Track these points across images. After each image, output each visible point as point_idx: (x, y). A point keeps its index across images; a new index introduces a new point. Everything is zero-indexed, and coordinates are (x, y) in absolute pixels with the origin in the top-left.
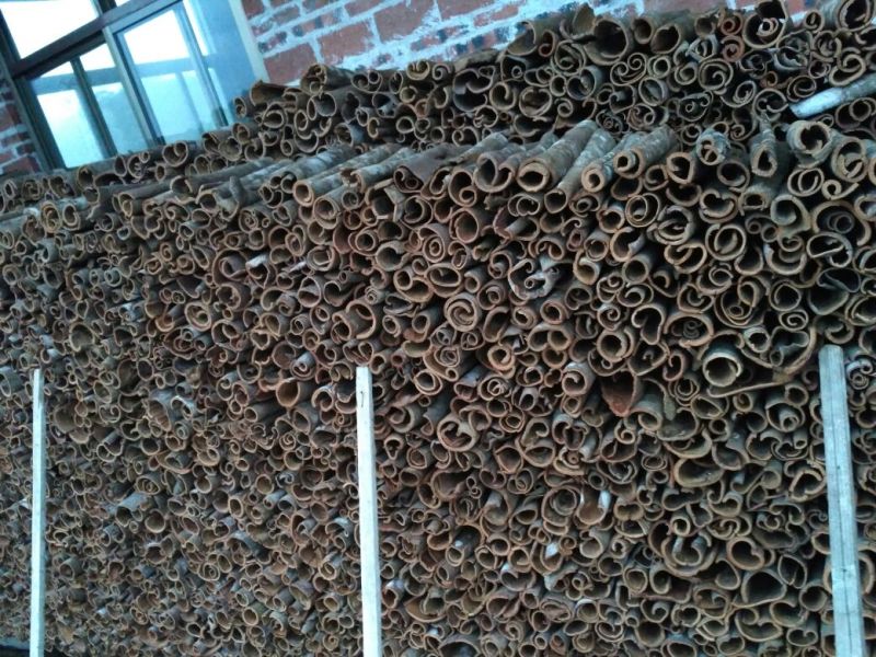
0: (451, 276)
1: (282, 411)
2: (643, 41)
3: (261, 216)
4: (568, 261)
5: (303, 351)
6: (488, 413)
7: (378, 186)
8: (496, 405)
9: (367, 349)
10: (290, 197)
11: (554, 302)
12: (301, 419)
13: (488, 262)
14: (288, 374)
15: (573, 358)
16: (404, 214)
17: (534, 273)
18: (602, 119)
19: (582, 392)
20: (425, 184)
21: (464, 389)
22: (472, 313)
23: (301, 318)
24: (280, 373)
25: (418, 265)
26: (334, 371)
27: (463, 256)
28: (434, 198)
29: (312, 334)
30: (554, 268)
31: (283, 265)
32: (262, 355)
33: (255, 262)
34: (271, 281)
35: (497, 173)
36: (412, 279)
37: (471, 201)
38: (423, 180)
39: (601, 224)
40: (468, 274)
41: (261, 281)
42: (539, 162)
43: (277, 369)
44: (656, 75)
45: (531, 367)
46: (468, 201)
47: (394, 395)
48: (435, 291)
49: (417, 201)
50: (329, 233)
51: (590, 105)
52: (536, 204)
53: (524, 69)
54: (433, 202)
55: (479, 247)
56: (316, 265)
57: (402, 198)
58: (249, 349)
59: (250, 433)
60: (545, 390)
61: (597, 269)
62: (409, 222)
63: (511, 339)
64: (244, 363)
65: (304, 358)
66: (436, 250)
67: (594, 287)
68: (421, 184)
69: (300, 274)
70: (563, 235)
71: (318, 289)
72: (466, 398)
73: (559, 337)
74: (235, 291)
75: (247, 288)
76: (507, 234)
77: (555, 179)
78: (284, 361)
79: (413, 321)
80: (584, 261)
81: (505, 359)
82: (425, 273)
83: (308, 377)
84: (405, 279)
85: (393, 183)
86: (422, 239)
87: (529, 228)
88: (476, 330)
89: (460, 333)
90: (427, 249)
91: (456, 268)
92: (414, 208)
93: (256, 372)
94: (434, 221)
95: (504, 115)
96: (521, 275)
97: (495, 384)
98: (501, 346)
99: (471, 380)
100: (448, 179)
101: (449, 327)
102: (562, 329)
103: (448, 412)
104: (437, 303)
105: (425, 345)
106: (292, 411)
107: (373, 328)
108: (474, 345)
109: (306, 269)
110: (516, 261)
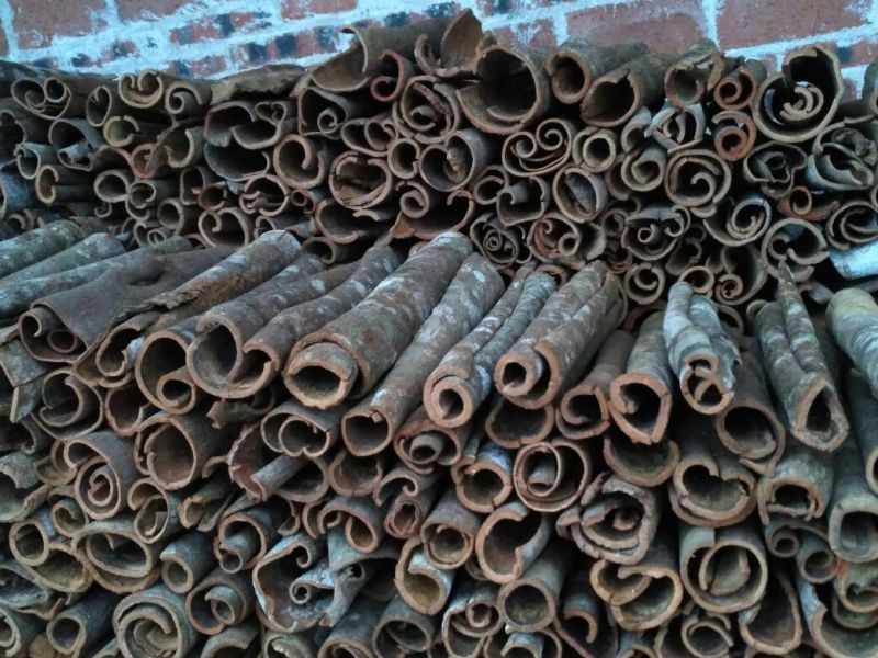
0: (128, 551)
2: (569, 98)
4: (387, 554)
11: (351, 642)
13: (215, 532)
16: (40, 404)
17: (312, 567)
18: (481, 231)
20: (89, 348)
22: (174, 633)
25: (63, 513)
27: (159, 515)
28: (102, 383)
30: (356, 568)
36: (48, 546)
37: (182, 405)
38: (85, 340)
39: (460, 491)
40: (169, 553)
44: (588, 166)
46: (175, 403)
48: (96, 576)
49: (68, 382)
51: (461, 203)
52: (321, 437)
53: (341, 117)
54: (102, 391)
55: (197, 499)
57: (37, 372)
61: (445, 582)
62: (52, 423)
66: (103, 493)
67: (437, 619)
68: (81, 348)
70: (379, 503)
76: (256, 488)
77: (369, 379)
79: (49, 628)
80: (420, 563)
82: (76, 535)
84: (32, 540)
85: (15, 338)
86: (72, 465)
87: (305, 474)
90: (85, 486)
91: (142, 538)
92: (61, 398)
94: (106, 427)
95: (299, 197)
100: (137, 347)
104: (99, 599)
110: (275, 540)
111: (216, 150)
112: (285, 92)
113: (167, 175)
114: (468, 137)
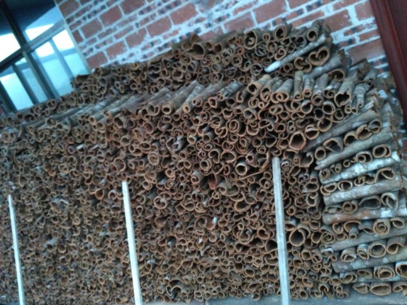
0: (147, 146)
1: (99, 201)
3: (79, 130)
4: (185, 137)
5: (102, 178)
6: (170, 194)
7: (117, 116)
8: (172, 190)
9: (124, 175)
10: (88, 122)
11: (184, 152)
12: (106, 204)
13: (159, 139)
14: (98, 187)
15: (194, 170)
16: (127, 125)
17: (175, 142)
18: (201, 79)
19: (198, 182)
20: (133, 114)
21: (160, 186)
22: (157, 158)
23: (100, 166)
24: (96, 187)
25: (136, 143)
26: (114, 185)
27: (150, 138)
29: (104, 172)
30: (181, 140)
31: (90, 147)
32: (88, 181)
33: (79, 147)
34: (87, 153)
35: (154, 109)
36: (135, 148)
38: (132, 112)
39: (193, 123)
40: (153, 144)
41: (83, 154)
42: (168, 104)
43: (94, 186)
44: (216, 62)
45: (181, 175)
46: (148, 119)
47: (137, 191)
48: (143, 152)
49: (131, 120)
50: (104, 134)
51: (196, 75)
52: (170, 119)
53: (171, 63)
54: (137, 120)
55: (155, 134)
56: (102, 146)
57: (126, 120)
58: (83, 179)
59: (89, 211)
60: (187, 183)
61: (195, 139)
62: (130, 128)
63: (173, 166)
64: (83, 185)
65: (103, 181)
66: (141, 137)
67: (195, 145)
69: (96, 150)
70: (182, 128)
71: (103, 155)
72: (161, 189)
73: (187, 164)
74: (75, 159)
75: (79, 157)
76: (163, 129)
78: (96, 182)
79: (138, 163)
80: (190, 136)
81: (172, 174)
82: (139, 146)
83: (106, 187)
84: (132, 148)
85: (122, 115)
86: (135, 134)
87: (170, 127)
88: (160, 164)
89: (154, 166)
90: (138, 137)
91: (149, 143)
92: (131, 123)
93: (87, 188)
94: (139, 126)
95: (167, 81)
96: (171, 142)
97: (170, 183)
98: (169, 169)
99: (162, 182)
100: (140, 112)
101: (150, 164)
102: (187, 161)
103: (157, 195)
104: (145, 156)
105: (144, 172)
106: (103, 201)
107: (125, 167)
108: (160, 170)
109: (98, 148)
110: (168, 138)
111: (151, 75)
112: (160, 61)
113: (143, 82)
114: (194, 62)
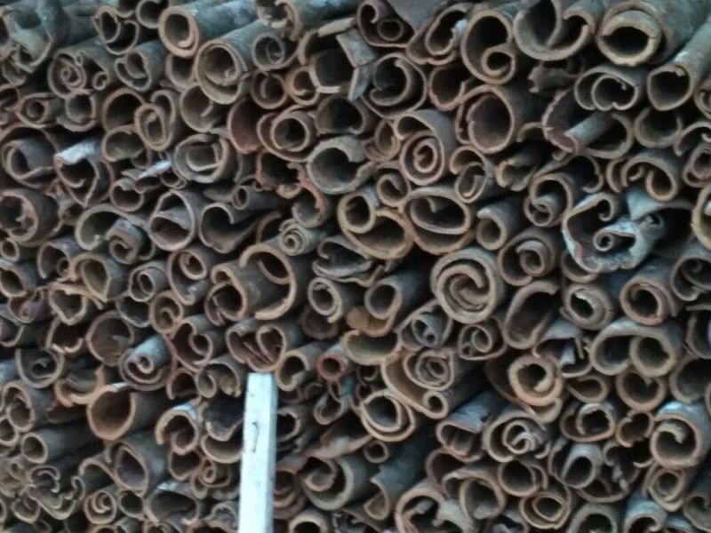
0: (451, 213)
1: (96, 446)
3: (92, 68)
4: (683, 204)
5: (149, 333)
6: (499, 487)
7: (325, 30)
8: (516, 472)
9: (273, 340)
10: (151, 35)
11: (650, 281)
12: (131, 465)
13: (525, 192)
14: (114, 376)
15: (676, 393)
16: (370, 87)
17: (613, 222)
19: (690, 461)
20: (417, 34)
21: (456, 434)
22: (485, 290)
23: (150, 270)
24: (99, 372)
25: (388, 186)
26: (205, 378)
27: (477, 177)
28: (431, 61)
29: (169, 302)
30: (655, 216)
31: (125, 164)
32: (67, 334)
33: (72, 155)
34: (100, 193)
35: (559, 24)
36: (374, 214)
37: (504, 74)
38: (413, 25)
40: (485, 212)
41: (81, 192)
42: (642, 10)
43: (95, 364)
45: (591, 405)
46: (497, 72)
47: (317, 435)
48: (417, 240)
49: (398, 64)
50: (221, 113)
52: (630, 90)
54: (428, 68)
55: (511, 162)
56: (191, 170)
57: (371, 57)
58: (44, 319)
59: (28, 483)
60: (617, 452)
62: (380, 102)
63: (558, 346)
64: (31, 347)
65: (148, 348)
66: (427, 161)
68: (409, 32)
69: (157, 185)
70: (679, 153)
71: (189, 216)
72: (457, 451)
73: (652, 350)
74: (28, 207)
75: (53, 204)
76: (568, 142)
77: (671, 44)
78: (110, 348)
79: (368, 296)
81: (543, 385)
82: (400, 204)
83: (153, 384)
84: (359, 210)
85: (355, 27)
86: (400, 137)
87: (613, 134)
88: (491, 322)
89: (458, 326)
90: (409, 158)
91: (462, 199)
92: (391, 78)
93: (51, 367)
94: (428, 105)
96: (589, 223)
97: (518, 430)
98: (536, 358)
99: (471, 419)
100: (463, 27)
101: (438, 311)
102: (659, 335)
103: (420, 476)
104: (417, 263)
105: (387, 342)
106: (116, 447)
107: (289, 301)
108: (485, 351)
109: (170, 175)
110: (581, 196)
